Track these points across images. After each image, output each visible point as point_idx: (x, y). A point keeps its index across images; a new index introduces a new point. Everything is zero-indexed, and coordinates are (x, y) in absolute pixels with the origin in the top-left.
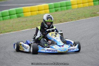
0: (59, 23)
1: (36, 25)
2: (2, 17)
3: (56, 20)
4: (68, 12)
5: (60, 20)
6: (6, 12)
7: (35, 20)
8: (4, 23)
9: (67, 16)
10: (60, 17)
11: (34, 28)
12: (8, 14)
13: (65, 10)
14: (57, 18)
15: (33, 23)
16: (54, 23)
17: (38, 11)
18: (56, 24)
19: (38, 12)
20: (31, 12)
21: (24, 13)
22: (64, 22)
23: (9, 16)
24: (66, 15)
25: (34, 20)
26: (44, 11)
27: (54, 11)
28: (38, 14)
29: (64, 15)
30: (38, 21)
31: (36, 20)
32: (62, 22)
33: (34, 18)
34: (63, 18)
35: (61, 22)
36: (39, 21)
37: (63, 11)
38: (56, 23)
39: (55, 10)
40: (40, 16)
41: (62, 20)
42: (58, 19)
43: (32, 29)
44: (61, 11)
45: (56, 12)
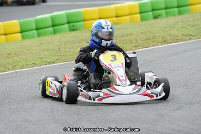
0: (162, 45)
2: (37, 29)
3: (154, 38)
4: (182, 21)
5: (164, 37)
6: (45, 19)
8: (41, 43)
9: (179, 30)
10: (163, 30)
13: (174, 15)
14: (158, 34)
16: (150, 45)
17: (117, 16)
18: (154, 46)
19: (115, 19)
20: (100, 18)
21: (84, 20)
22: (172, 43)
23: (51, 29)
24: (178, 26)
26: (128, 17)
27: (152, 17)
29: (172, 26)
32: (168, 44)
34: (170, 34)
35: (165, 42)
37: (172, 18)
38: (154, 44)
39: (153, 14)
40: (120, 29)
41: (168, 38)
42: (159, 36)
44: (167, 17)
45: (156, 20)
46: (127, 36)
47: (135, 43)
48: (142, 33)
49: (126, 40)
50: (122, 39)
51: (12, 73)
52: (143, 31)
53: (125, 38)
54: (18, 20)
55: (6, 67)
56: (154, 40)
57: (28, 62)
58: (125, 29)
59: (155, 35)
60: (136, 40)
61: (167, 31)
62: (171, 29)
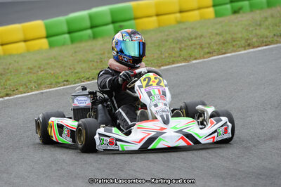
0: (245, 50)
1: (175, 57)
2: (69, 33)
3: (234, 41)
4: (272, 16)
5: (248, 39)
6: (81, 18)
7: (171, 40)
8: (76, 52)
9: (269, 28)
10: (247, 29)
11: (166, 65)
12: (88, 24)
13: (262, 9)
14: (240, 35)
15: (163, 50)
16: (229, 51)
17: (181, 12)
18: (235, 51)
19: (178, 15)
20: (157, 15)
21: (135, 18)
22: (259, 46)
23: (89, 32)
24: (267, 23)
25: (167, 41)
26: (196, 13)
27: (230, 12)
28: (179, 22)
29: (259, 23)
30: (178, 46)
31: (173, 42)
32: (254, 47)
33: (168, 35)
34: (257, 35)
35: (249, 45)
36: (183, 45)
37: (258, 12)
38: (235, 49)
39: (232, 8)
40: (186, 29)
41: (254, 40)
42: (241, 38)
43: (162, 68)
44: (251, 11)
45: (237, 15)
46: (196, 38)
47: (207, 48)
48: (217, 34)
49: (194, 44)
50: (189, 43)
51: (36, 94)
52: (218, 32)
53: (193, 42)
54: (43, 19)
55: (27, 87)
56: (234, 43)
57: (58, 78)
58: (193, 29)
59: (234, 36)
60: (209, 44)
61: (252, 31)
62: (258, 28)
